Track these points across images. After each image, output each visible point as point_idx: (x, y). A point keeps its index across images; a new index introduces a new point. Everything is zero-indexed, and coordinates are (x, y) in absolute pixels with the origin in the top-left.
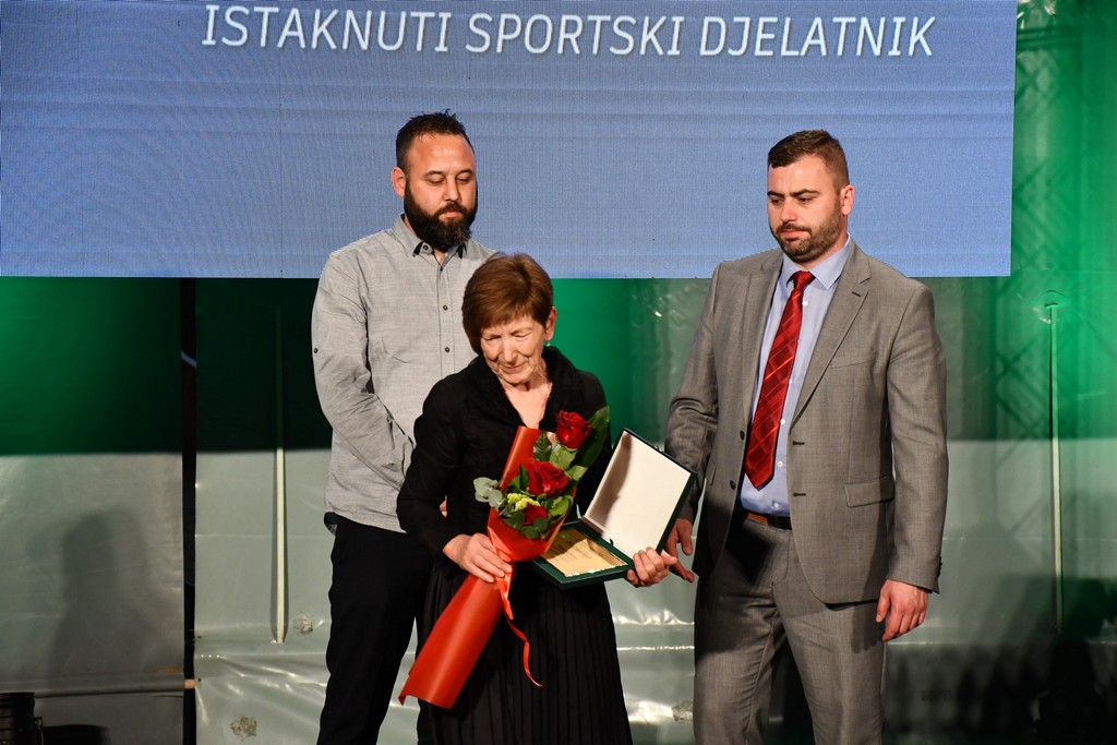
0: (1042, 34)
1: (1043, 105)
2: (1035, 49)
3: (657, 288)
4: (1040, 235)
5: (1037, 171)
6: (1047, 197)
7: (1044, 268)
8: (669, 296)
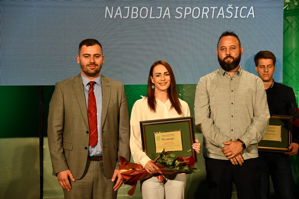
0: (294, 11)
1: (294, 32)
2: (292, 16)
3: (180, 87)
4: (294, 71)
5: (293, 51)
6: (296, 59)
7: (295, 80)
8: (183, 89)
